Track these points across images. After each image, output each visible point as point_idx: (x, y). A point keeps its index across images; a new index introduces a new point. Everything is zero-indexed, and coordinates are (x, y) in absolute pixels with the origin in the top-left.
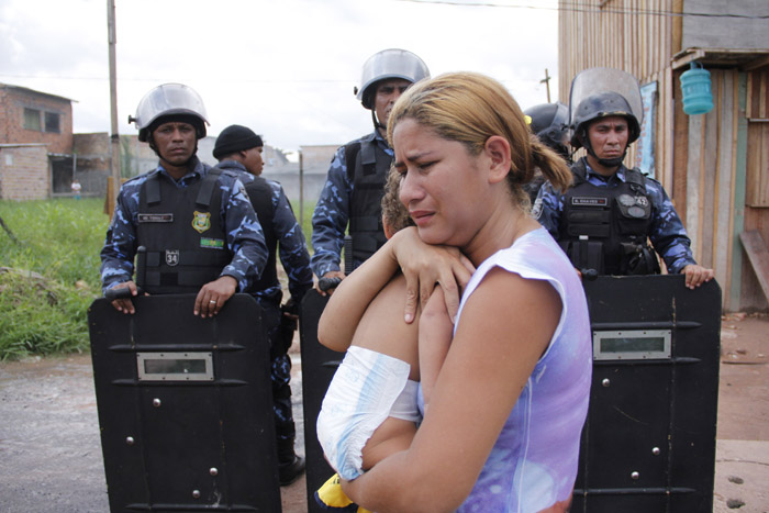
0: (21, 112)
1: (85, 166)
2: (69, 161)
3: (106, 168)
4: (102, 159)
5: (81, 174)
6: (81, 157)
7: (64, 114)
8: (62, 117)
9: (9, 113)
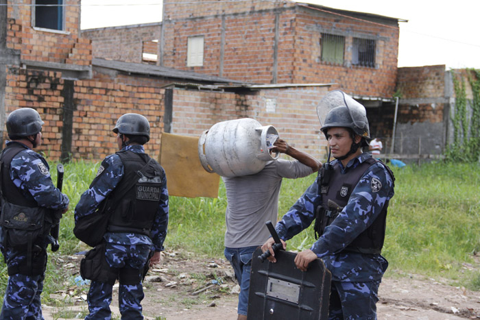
0: (316, 39)
1: (412, 115)
2: (387, 108)
3: (438, 120)
4: (433, 106)
5: (404, 127)
6: (405, 102)
7: (384, 39)
8: (380, 44)
9: (298, 41)
